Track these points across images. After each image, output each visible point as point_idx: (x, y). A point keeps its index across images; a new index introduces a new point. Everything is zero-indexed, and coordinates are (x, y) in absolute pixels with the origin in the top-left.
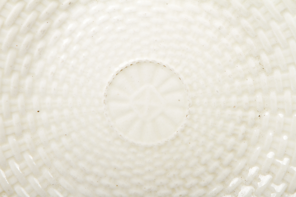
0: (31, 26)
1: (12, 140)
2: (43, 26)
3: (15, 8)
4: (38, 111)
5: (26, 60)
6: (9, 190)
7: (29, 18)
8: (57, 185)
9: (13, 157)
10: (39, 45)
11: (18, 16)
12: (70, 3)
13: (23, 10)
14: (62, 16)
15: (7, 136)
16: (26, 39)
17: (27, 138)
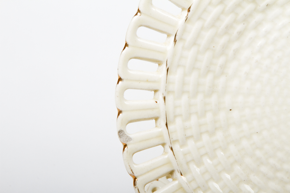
0: (229, 28)
1: (205, 138)
2: (239, 27)
3: (215, 11)
4: (231, 110)
5: (221, 61)
6: (204, 186)
7: (227, 20)
8: (248, 181)
9: (206, 154)
10: (235, 46)
11: (218, 19)
12: (267, 5)
13: (223, 12)
14: (258, 17)
15: (201, 133)
16: (223, 40)
17: (219, 135)
